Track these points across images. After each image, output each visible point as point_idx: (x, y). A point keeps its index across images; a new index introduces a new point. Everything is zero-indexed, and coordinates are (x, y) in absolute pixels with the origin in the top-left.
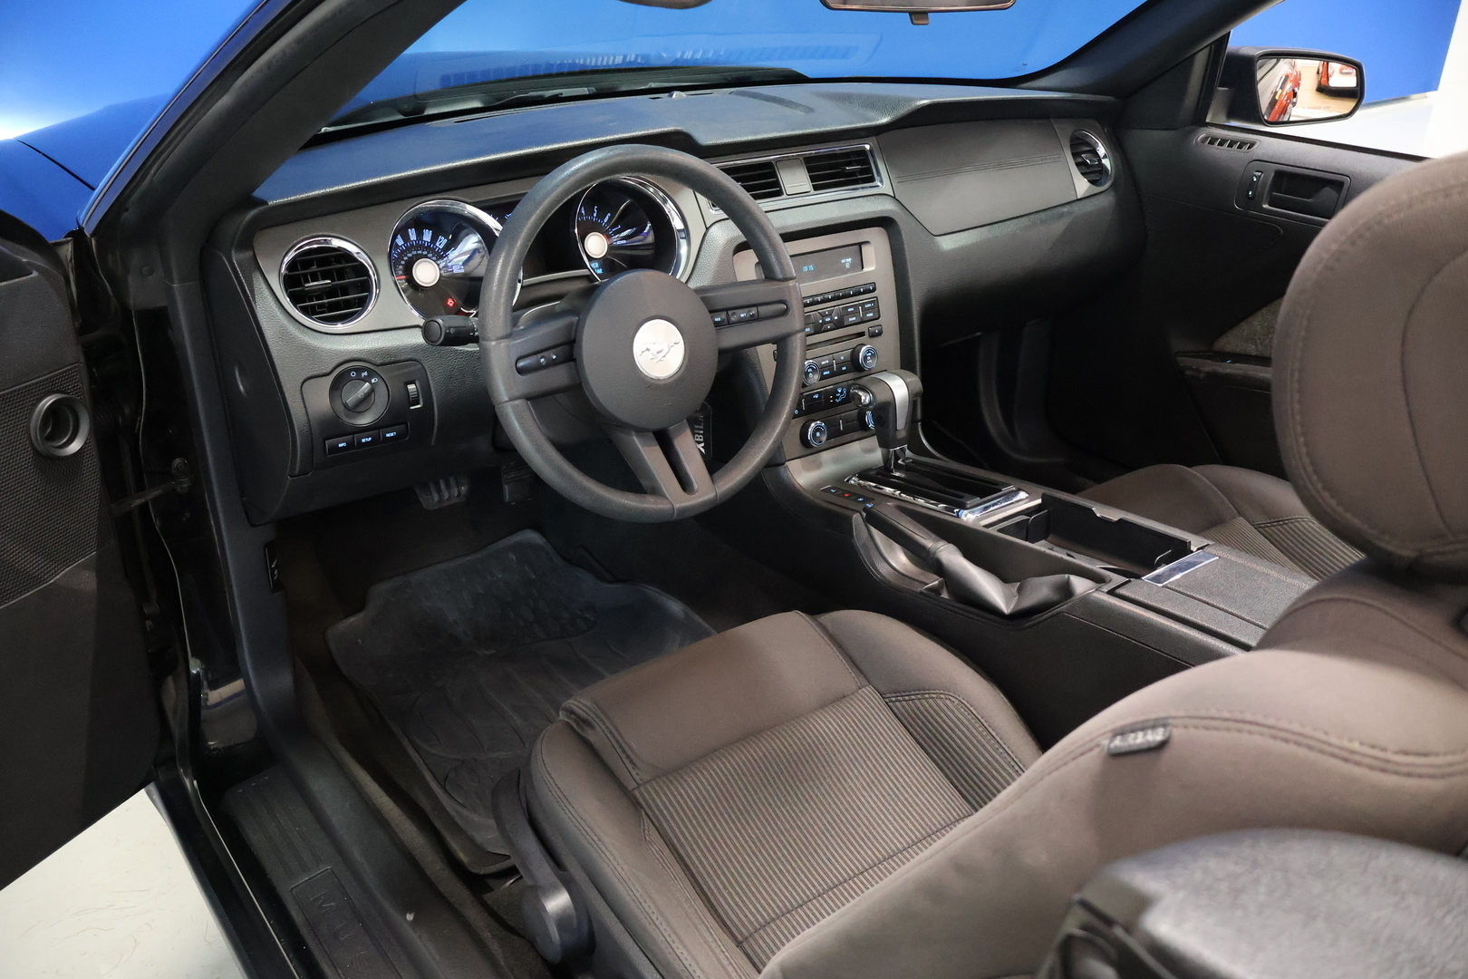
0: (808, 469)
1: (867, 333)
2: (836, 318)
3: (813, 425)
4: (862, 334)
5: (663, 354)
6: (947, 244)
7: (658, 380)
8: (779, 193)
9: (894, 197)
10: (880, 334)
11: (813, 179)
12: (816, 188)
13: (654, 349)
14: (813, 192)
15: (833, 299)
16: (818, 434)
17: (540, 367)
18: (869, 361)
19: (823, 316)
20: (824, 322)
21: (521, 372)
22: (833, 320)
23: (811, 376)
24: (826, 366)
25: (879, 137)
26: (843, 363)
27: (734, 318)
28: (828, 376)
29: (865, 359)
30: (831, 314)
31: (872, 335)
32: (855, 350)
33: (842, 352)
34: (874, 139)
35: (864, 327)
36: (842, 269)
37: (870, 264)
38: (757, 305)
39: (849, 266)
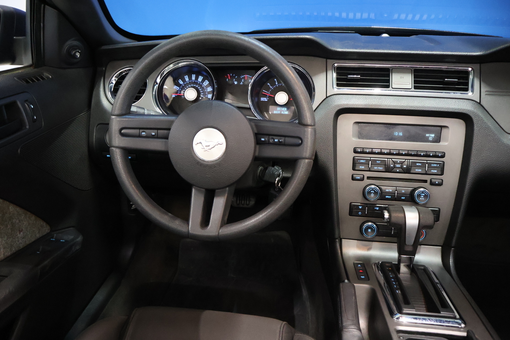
0: (358, 247)
1: (429, 182)
2: (405, 166)
3: (370, 223)
4: (425, 181)
5: (210, 147)
7: (204, 161)
8: (388, 86)
9: (480, 103)
10: (440, 184)
11: (415, 82)
12: (416, 88)
13: (204, 144)
14: (413, 89)
15: (405, 155)
16: (369, 230)
17: (140, 136)
18: (422, 198)
19: (395, 163)
20: (394, 167)
21: (123, 135)
22: (402, 167)
23: (372, 195)
24: (389, 193)
25: (482, 65)
26: (403, 194)
27: (271, 141)
28: (388, 199)
29: (419, 196)
30: (402, 163)
31: (432, 184)
32: (415, 189)
33: (405, 188)
34: (477, 66)
35: (427, 178)
36: (426, 140)
37: (446, 140)
38: (285, 136)
39: (430, 139)
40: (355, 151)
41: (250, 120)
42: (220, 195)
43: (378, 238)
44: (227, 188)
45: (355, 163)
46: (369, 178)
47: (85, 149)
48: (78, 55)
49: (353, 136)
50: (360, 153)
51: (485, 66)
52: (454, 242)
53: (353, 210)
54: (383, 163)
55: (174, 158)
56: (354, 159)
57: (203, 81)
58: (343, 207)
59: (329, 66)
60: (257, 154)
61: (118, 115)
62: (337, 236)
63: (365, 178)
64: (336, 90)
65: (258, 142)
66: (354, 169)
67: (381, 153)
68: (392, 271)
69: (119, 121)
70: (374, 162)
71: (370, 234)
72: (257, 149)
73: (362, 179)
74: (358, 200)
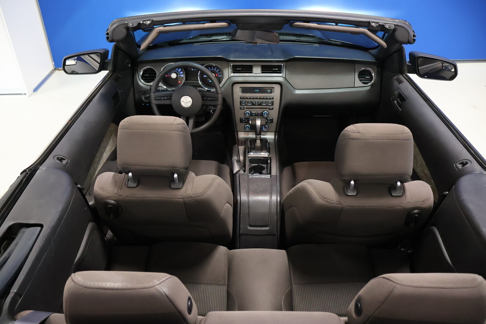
0: (244, 134)
1: (268, 108)
4: (267, 108)
5: (187, 103)
6: (298, 92)
7: (185, 107)
8: (252, 72)
9: (285, 78)
10: (272, 109)
11: (262, 70)
13: (185, 101)
14: (261, 73)
15: (259, 99)
16: (247, 128)
17: (161, 99)
18: (265, 115)
19: (255, 102)
20: (255, 103)
21: (156, 100)
22: (258, 103)
23: (248, 115)
24: (254, 114)
25: (287, 63)
26: (259, 114)
27: (208, 99)
28: (254, 116)
29: (264, 114)
30: (258, 102)
31: (270, 109)
32: (263, 112)
33: (259, 111)
34: (285, 63)
35: (268, 107)
36: (267, 93)
37: (274, 93)
38: (212, 97)
39: (269, 92)
40: (241, 98)
41: (200, 91)
42: (191, 119)
43: (251, 131)
44: (194, 116)
45: (241, 103)
46: (246, 108)
47: (133, 103)
48: (130, 66)
49: (240, 92)
50: (243, 99)
51: (288, 63)
52: (277, 131)
53: (241, 121)
54: (251, 102)
55: (174, 106)
56: (240, 101)
57: (181, 71)
58: (238, 120)
59: (229, 65)
60: (203, 103)
61: (154, 93)
62: (235, 130)
63: (245, 108)
64: (232, 74)
65: (203, 99)
66: (240, 105)
67: (250, 99)
68: (254, 142)
69: (154, 95)
70: (248, 102)
71: (247, 129)
72: (203, 102)
73: (244, 109)
74: (243, 117)
